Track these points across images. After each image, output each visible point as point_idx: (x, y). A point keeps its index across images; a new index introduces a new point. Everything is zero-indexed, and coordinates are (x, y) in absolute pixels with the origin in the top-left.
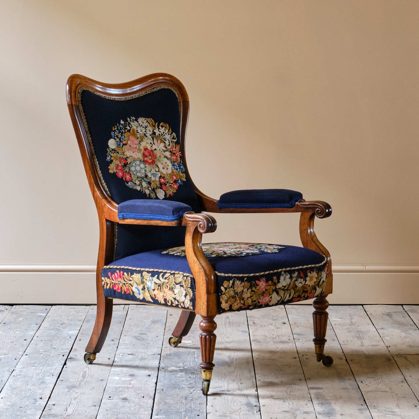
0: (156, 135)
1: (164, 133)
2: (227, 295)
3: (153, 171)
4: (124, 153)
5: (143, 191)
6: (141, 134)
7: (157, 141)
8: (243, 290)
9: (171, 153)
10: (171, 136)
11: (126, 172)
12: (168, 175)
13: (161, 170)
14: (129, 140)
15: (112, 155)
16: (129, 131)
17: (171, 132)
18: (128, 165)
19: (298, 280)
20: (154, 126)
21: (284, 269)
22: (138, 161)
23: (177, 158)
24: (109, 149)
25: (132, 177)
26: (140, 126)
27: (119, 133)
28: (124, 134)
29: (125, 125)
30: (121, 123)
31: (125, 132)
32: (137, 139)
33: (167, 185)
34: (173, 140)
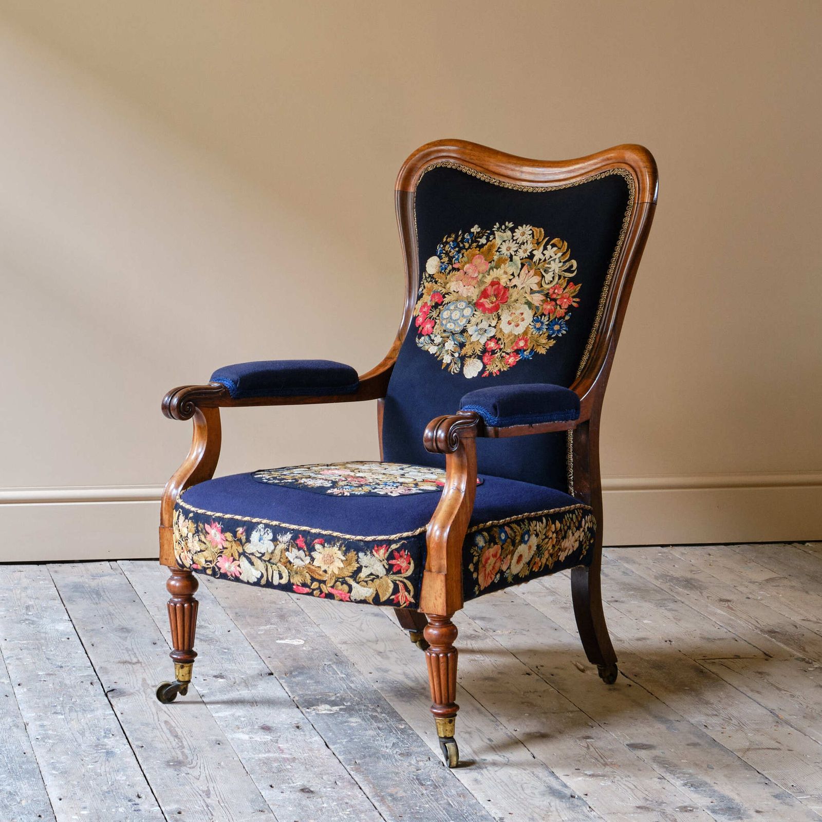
0: (532, 261)
1: (551, 257)
3: (484, 325)
4: (446, 284)
5: (438, 357)
6: (505, 254)
7: (529, 272)
9: (547, 297)
10: (563, 266)
11: (430, 318)
12: (511, 338)
13: (503, 325)
14: (469, 263)
15: (426, 284)
16: (481, 247)
17: (567, 258)
18: (440, 307)
20: (538, 243)
21: (265, 521)
22: (465, 302)
23: (555, 309)
24: (425, 273)
25: (435, 329)
26: (511, 241)
27: (454, 248)
28: (465, 250)
29: (479, 235)
30: (472, 230)
31: (469, 248)
32: (489, 263)
33: (496, 355)
34: (565, 273)
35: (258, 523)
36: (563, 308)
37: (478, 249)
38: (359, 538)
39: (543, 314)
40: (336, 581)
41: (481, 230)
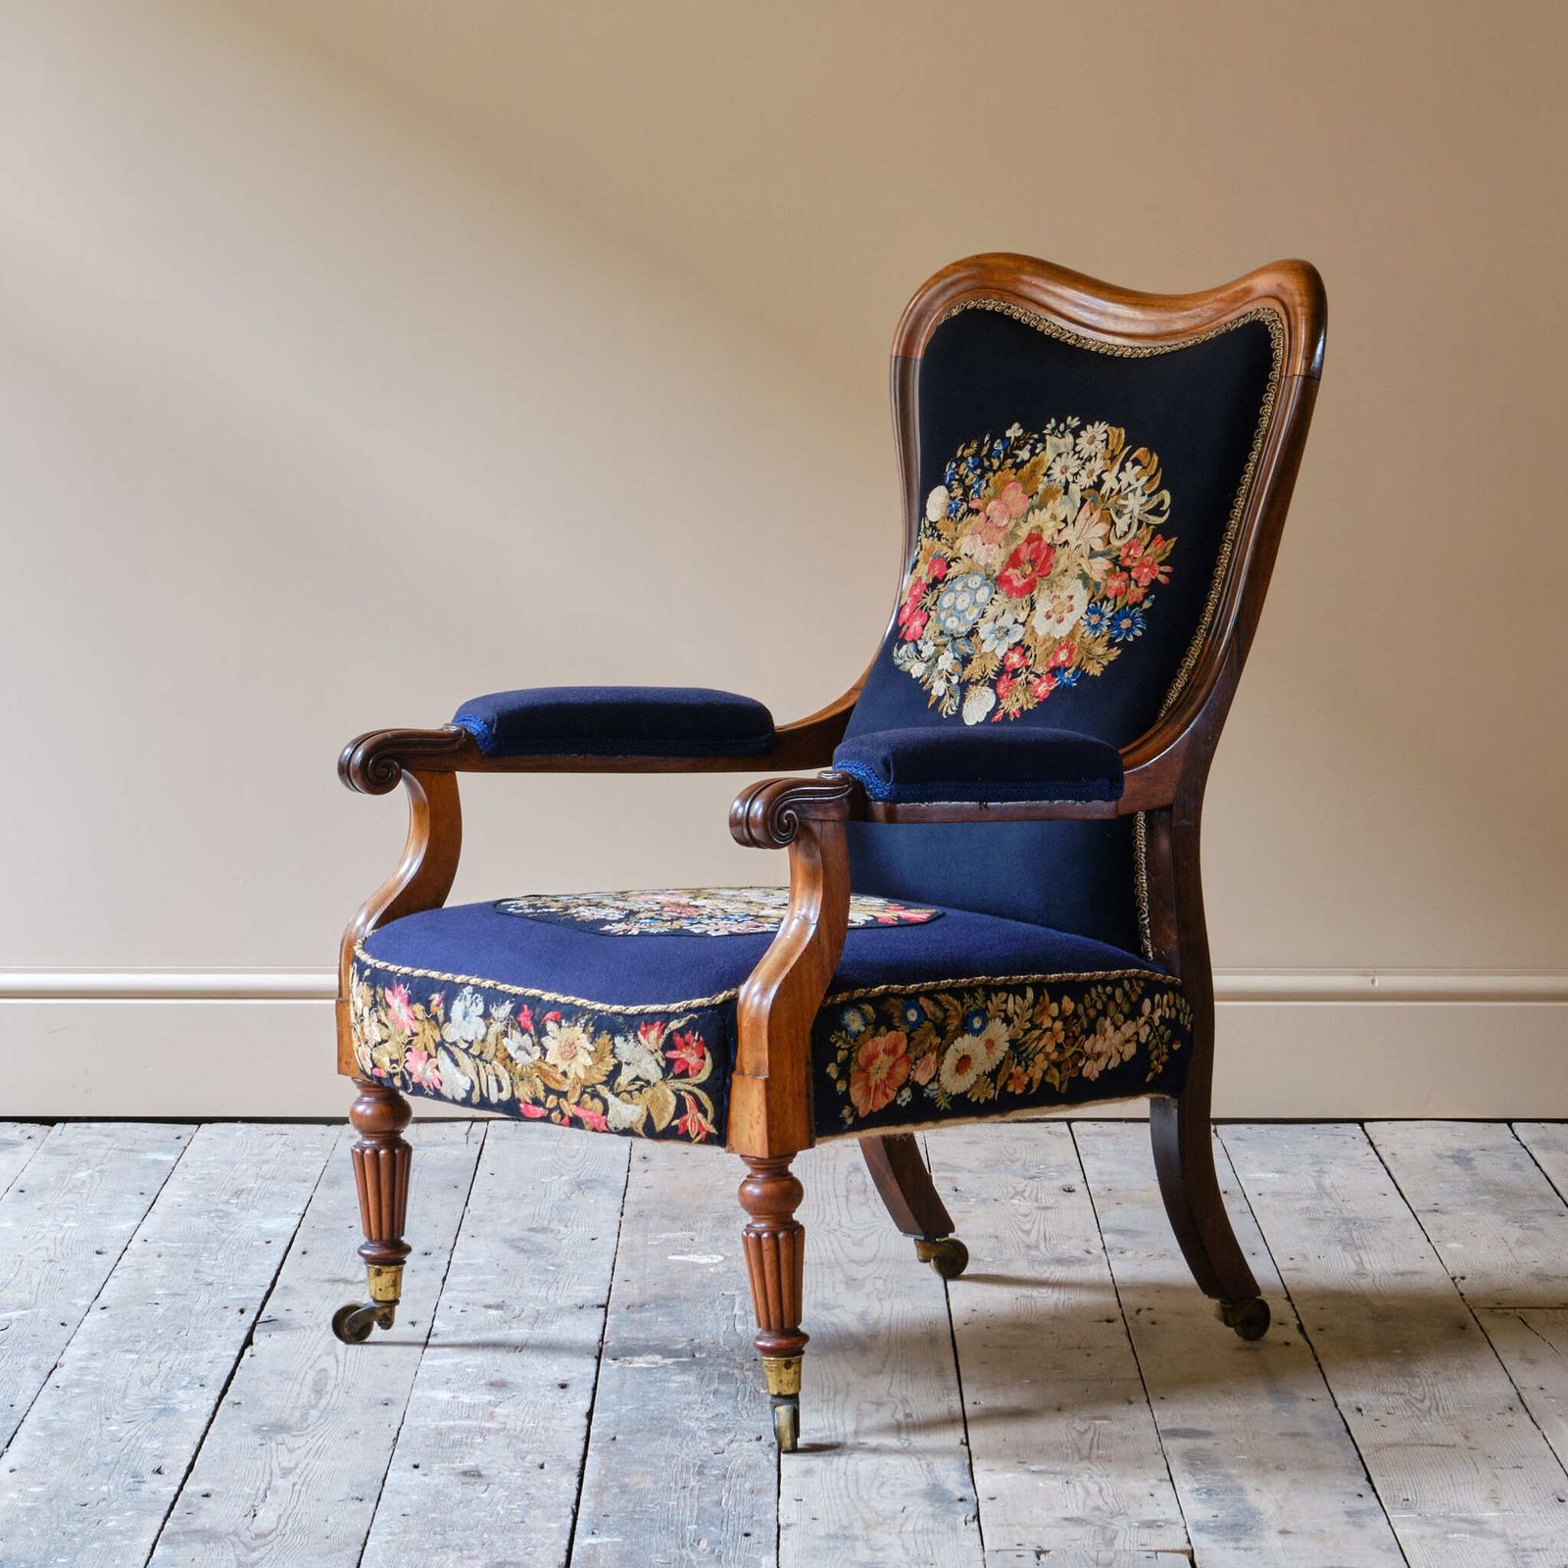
1: (1130, 485)
3: (1006, 621)
4: (954, 540)
5: (924, 684)
6: (1058, 480)
7: (1091, 514)
9: (1115, 565)
10: (1147, 502)
11: (922, 608)
12: (1048, 644)
13: (1035, 619)
14: (995, 498)
15: (924, 542)
16: (1024, 463)
17: (1155, 487)
18: (939, 586)
20: (1113, 458)
21: (474, 980)
22: (981, 575)
23: (1128, 587)
25: (925, 628)
26: (1072, 453)
27: (975, 469)
28: (992, 474)
29: (1020, 443)
30: (1008, 433)
31: (999, 468)
32: (1029, 498)
33: (1019, 679)
34: (1150, 517)
35: (465, 985)
36: (1140, 585)
37: (1014, 470)
38: (616, 1008)
39: (1106, 598)
40: (583, 1093)
41: (1024, 432)
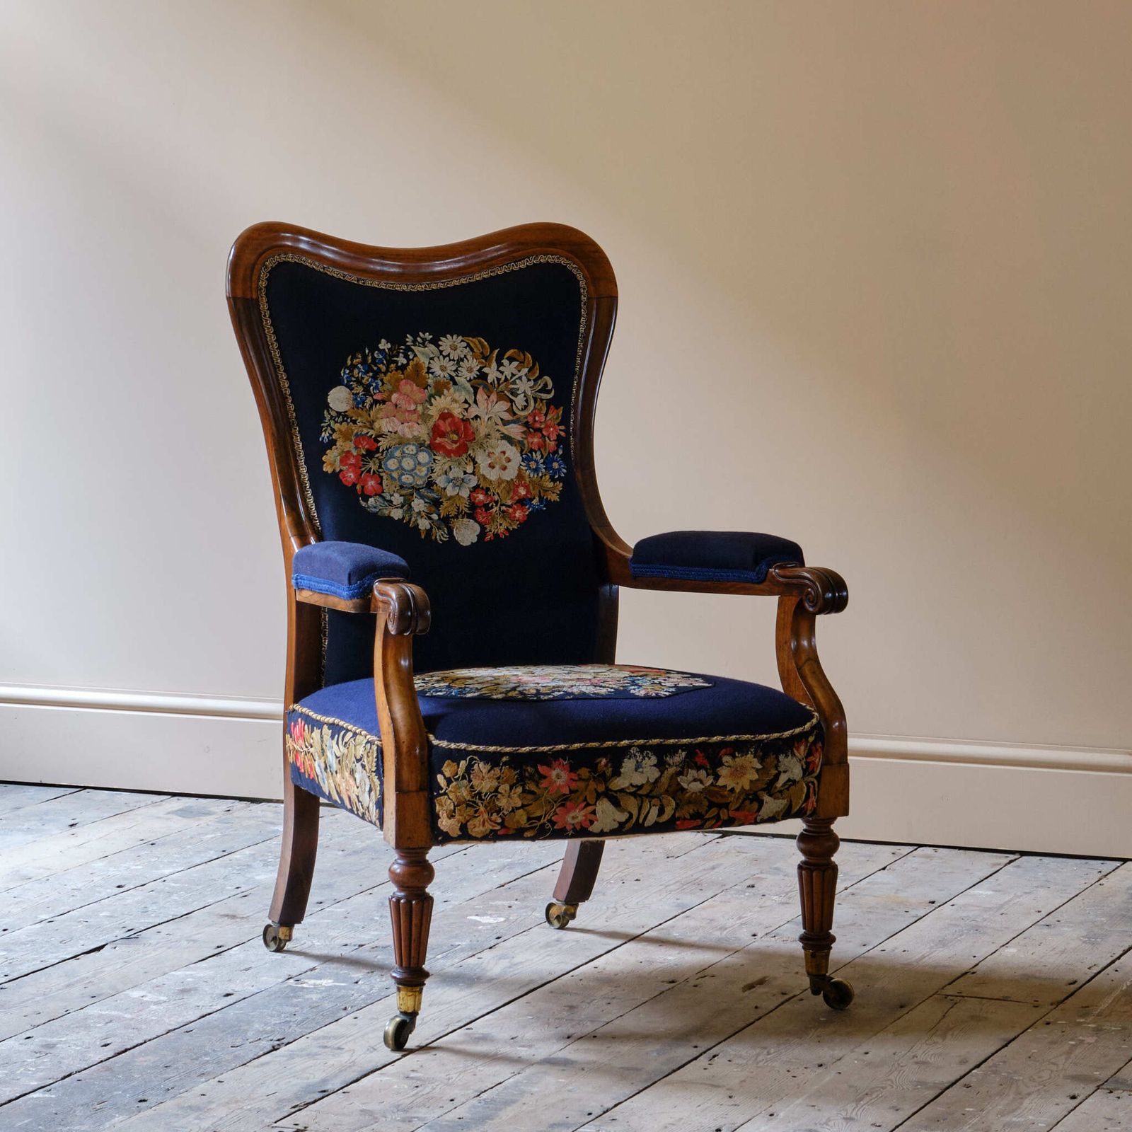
0: (486, 380)
1: (513, 375)
2: (451, 797)
3: (456, 472)
4: (372, 423)
5: (408, 522)
6: (442, 376)
7: (489, 397)
8: (497, 788)
9: (528, 428)
10: (534, 385)
11: (369, 471)
12: (503, 485)
13: (484, 469)
14: (395, 392)
15: (336, 426)
16: (403, 368)
17: (537, 375)
18: (377, 455)
19: (685, 772)
20: (486, 358)
21: (641, 742)
22: (414, 445)
23: (545, 441)
24: (328, 411)
25: (384, 485)
26: (441, 357)
27: (366, 373)
28: (383, 375)
29: (393, 353)
30: (381, 346)
31: (387, 371)
32: (424, 389)
33: (494, 510)
34: (542, 395)
35: (629, 747)
36: (551, 439)
37: (400, 372)
39: (531, 451)
41: (392, 345)
